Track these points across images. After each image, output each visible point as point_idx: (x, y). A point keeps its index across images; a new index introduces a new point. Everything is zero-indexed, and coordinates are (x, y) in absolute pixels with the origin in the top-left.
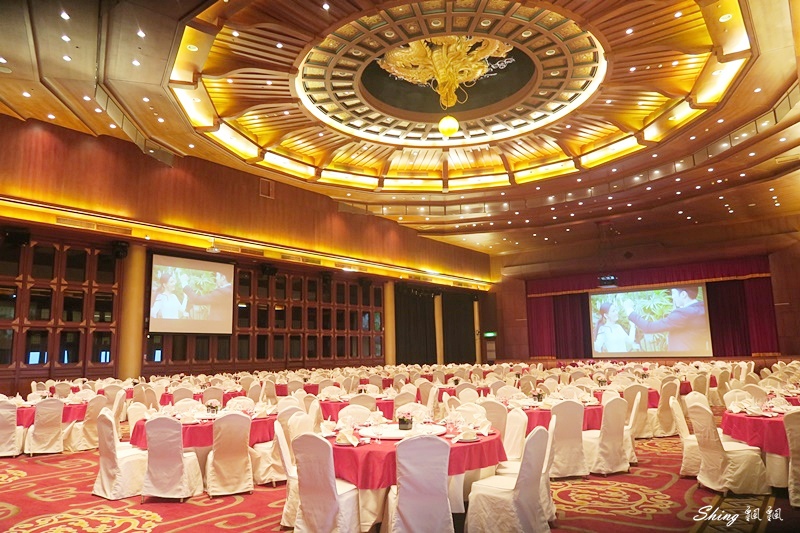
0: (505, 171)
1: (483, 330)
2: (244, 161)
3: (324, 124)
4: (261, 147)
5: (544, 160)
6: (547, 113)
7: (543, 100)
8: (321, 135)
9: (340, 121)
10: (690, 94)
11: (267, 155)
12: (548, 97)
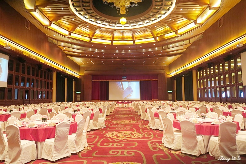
0: (132, 40)
1: (76, 90)
2: (43, 25)
3: (75, 15)
4: (50, 21)
5: (145, 37)
6: (150, 21)
7: (151, 16)
8: (73, 19)
9: (81, 15)
10: (195, 20)
11: (52, 24)
12: (153, 16)
